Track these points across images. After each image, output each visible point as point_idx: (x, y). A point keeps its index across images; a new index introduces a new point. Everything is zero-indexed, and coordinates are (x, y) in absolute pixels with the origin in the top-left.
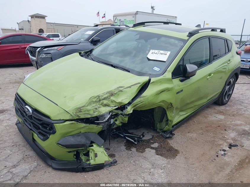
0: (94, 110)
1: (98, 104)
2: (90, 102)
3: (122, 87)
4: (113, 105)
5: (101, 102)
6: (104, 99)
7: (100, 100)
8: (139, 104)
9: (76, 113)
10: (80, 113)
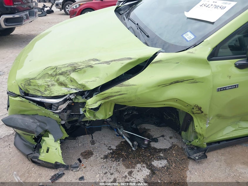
0: (46, 87)
1: (53, 79)
2: (45, 74)
3: (97, 60)
4: (73, 87)
5: (57, 77)
6: (61, 74)
7: (56, 75)
8: (115, 96)
9: (25, 85)
10: (30, 87)
